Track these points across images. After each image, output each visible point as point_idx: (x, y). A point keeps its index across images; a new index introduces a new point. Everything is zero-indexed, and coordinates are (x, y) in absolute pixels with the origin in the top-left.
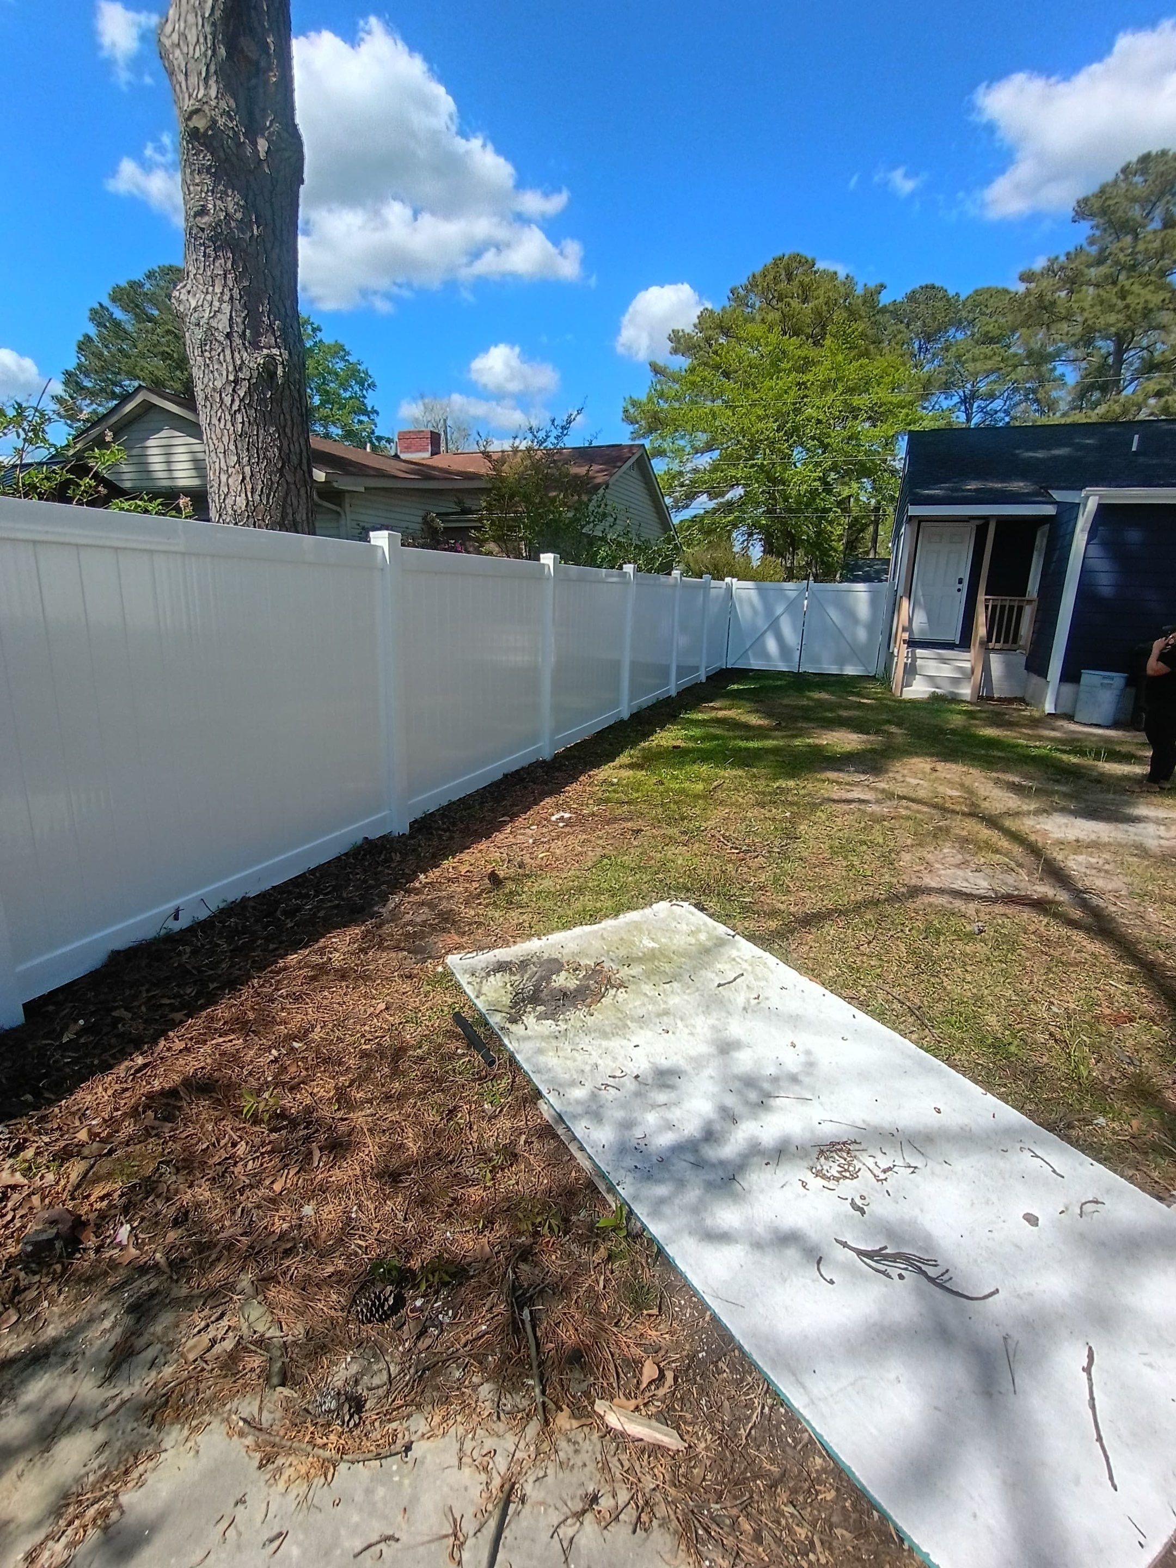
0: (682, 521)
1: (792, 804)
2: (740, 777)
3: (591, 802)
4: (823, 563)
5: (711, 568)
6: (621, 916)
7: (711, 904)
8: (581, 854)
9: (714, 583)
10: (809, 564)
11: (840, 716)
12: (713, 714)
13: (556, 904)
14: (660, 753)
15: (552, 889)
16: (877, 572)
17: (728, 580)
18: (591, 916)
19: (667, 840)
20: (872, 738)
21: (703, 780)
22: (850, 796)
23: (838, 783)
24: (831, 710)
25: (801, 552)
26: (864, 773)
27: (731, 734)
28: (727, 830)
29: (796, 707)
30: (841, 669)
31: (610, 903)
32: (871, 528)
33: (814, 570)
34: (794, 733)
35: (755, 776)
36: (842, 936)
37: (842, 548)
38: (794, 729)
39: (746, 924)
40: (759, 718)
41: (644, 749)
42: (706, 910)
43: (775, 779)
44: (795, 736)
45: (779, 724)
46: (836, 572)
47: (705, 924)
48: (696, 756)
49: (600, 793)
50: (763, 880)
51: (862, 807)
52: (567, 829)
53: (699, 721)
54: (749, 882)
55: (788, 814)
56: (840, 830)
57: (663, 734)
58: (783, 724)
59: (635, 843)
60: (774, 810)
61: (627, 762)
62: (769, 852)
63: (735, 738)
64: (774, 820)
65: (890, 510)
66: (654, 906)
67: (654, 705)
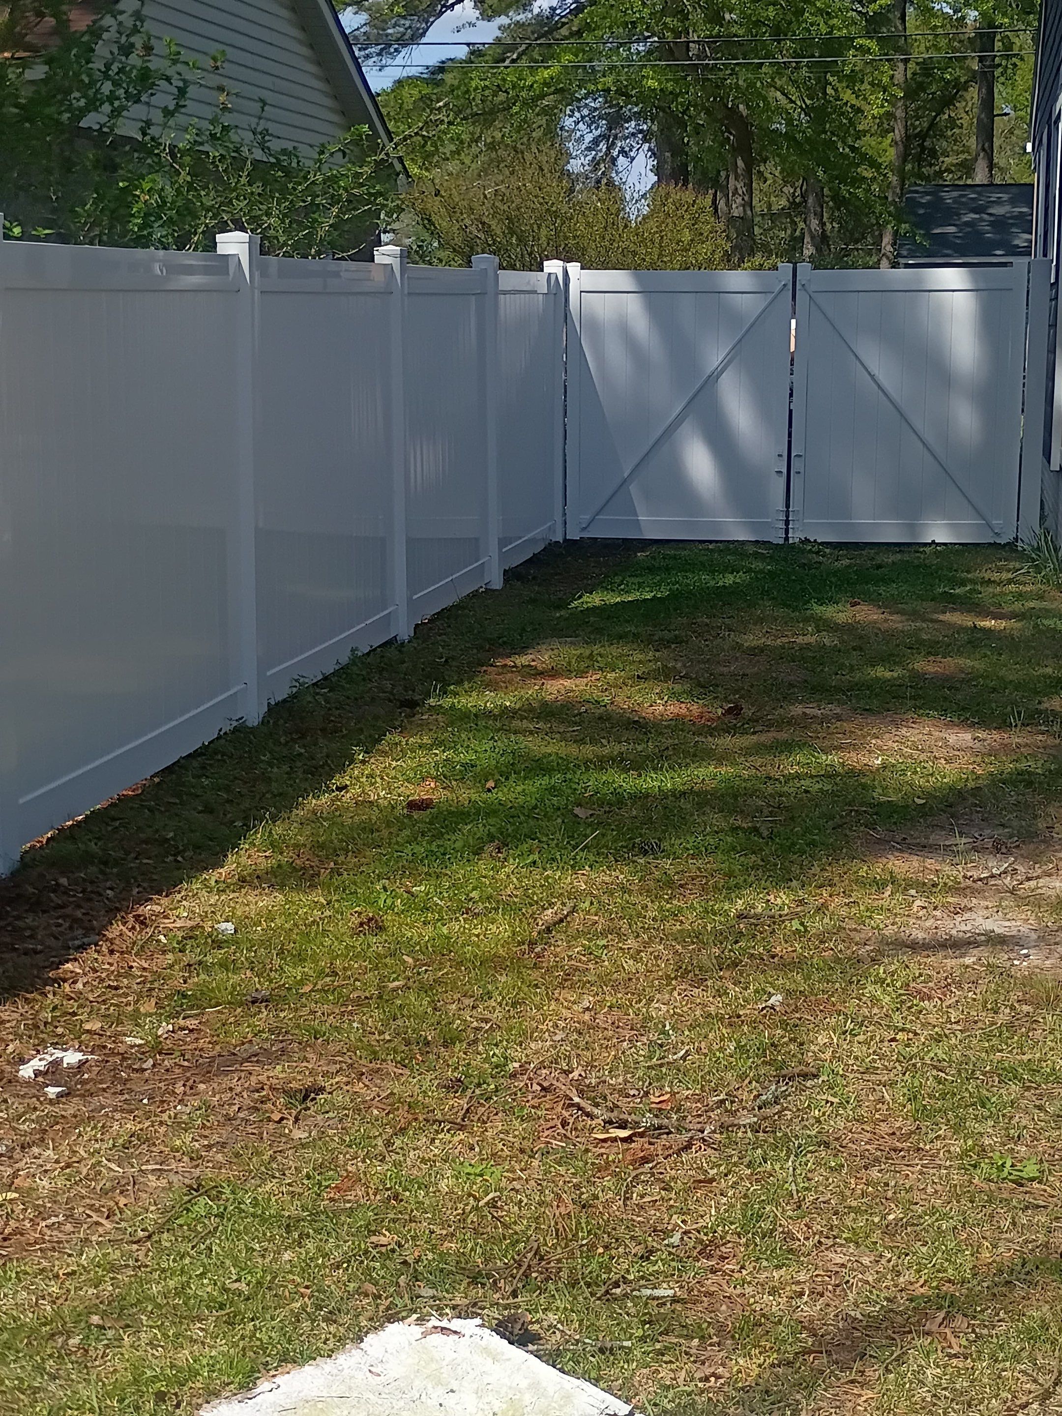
0: (399, 83)
1: (786, 966)
2: (624, 890)
3: (148, 1007)
4: (839, 201)
5: (497, 229)
6: (264, 1385)
7: (552, 1318)
8: (120, 1186)
9: (510, 279)
10: (796, 207)
11: (917, 677)
12: (531, 691)
13: (40, 1369)
14: (369, 828)
15: (28, 1318)
16: (1000, 224)
17: (553, 266)
18: (161, 1397)
19: (402, 1120)
20: (1015, 738)
21: (509, 908)
22: (958, 927)
23: (926, 888)
24: (889, 659)
25: (771, 169)
26: (999, 849)
27: (589, 751)
28: (590, 1065)
29: (784, 655)
30: (912, 528)
31: (222, 1345)
32: (973, 94)
33: (814, 223)
34: (784, 736)
35: (670, 884)
36: (962, 1383)
37: (891, 155)
38: (781, 724)
39: (665, 1373)
40: (673, 694)
41: (316, 817)
42: (534, 1338)
43: (732, 890)
44: (787, 747)
45: (735, 711)
46: (881, 227)
47: (535, 1386)
48: (481, 831)
49: (178, 973)
50: (707, 1221)
51: (1002, 958)
52: (70, 1108)
53: (488, 714)
54: (668, 1233)
55: (776, 999)
56: (937, 1039)
57: (376, 764)
58: (748, 711)
59: (299, 1134)
60: (734, 990)
61: (264, 864)
62: (724, 1128)
63: (602, 763)
64: (734, 1020)
65: (1024, 41)
66: (370, 1340)
67: (343, 671)
